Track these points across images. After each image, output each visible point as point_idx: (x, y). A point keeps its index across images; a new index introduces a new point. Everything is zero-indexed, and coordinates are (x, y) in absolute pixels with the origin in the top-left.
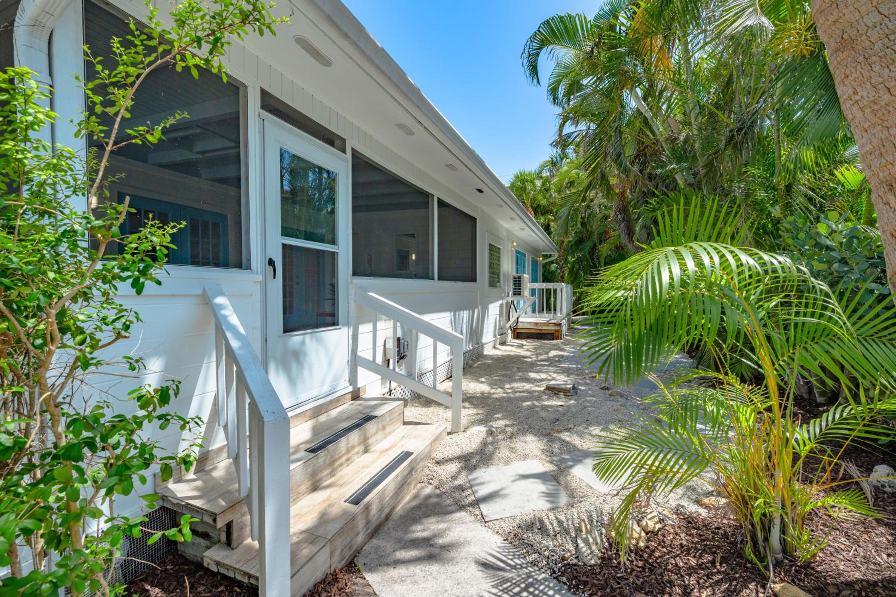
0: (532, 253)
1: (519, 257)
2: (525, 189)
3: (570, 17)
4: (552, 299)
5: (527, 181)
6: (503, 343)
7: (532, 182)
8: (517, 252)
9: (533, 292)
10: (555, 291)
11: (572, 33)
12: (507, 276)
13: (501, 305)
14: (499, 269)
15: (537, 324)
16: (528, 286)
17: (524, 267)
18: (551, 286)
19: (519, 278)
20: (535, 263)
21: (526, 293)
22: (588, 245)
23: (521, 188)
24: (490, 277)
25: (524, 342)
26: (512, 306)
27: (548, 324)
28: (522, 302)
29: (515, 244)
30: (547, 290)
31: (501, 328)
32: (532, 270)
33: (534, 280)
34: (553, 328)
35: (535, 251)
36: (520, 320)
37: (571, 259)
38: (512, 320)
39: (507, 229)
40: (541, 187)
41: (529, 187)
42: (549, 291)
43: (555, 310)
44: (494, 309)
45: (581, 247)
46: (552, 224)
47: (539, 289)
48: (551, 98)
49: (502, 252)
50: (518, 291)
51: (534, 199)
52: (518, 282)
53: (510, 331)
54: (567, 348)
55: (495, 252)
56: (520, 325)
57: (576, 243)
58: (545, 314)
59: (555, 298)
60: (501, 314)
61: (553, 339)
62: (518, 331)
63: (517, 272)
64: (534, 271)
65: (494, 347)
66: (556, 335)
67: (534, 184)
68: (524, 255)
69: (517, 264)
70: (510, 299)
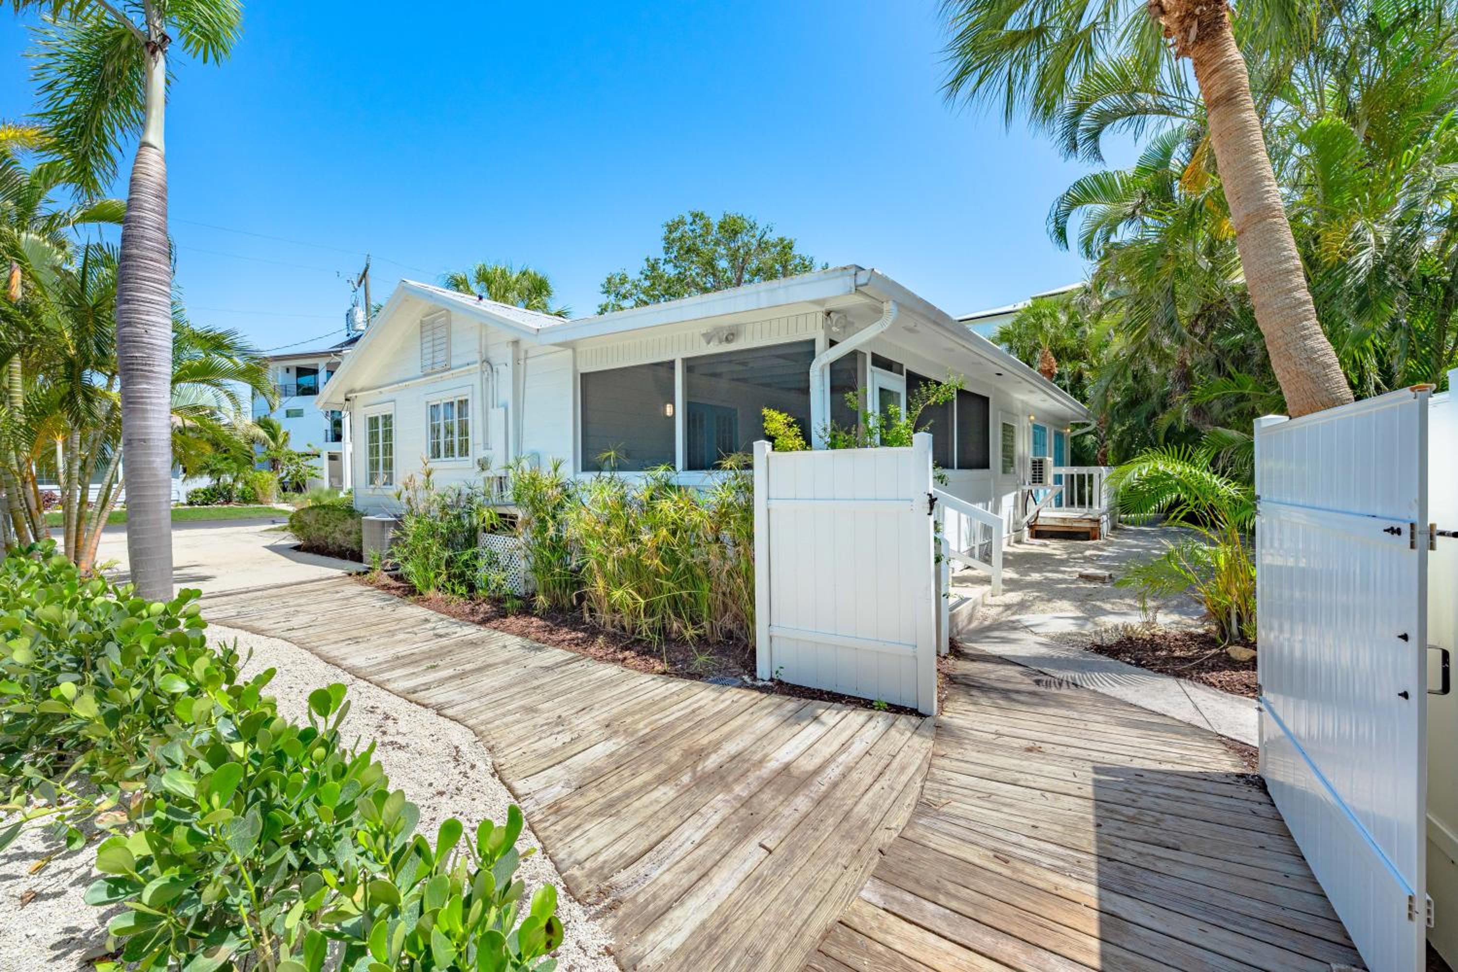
0: (1056, 425)
1: (1038, 431)
2: (1042, 327)
3: (1106, 174)
4: (1087, 489)
5: (1044, 316)
6: (1019, 541)
7: (1053, 315)
8: (1035, 427)
9: (1058, 479)
10: (1091, 477)
11: (1108, 189)
12: (1023, 460)
13: (1016, 497)
14: (1012, 452)
15: (1064, 519)
16: (1051, 470)
17: (1044, 445)
18: (1084, 470)
19: (1041, 462)
20: (1059, 436)
21: (1050, 480)
22: (1144, 409)
23: (1035, 325)
24: (1004, 461)
25: (1047, 542)
26: (1030, 498)
27: (1081, 520)
28: (1041, 492)
29: (1032, 418)
30: (1078, 476)
31: (1016, 523)
32: (1056, 448)
33: (1059, 462)
34: (1088, 525)
35: (1060, 421)
36: (1041, 514)
37: (1118, 428)
38: (1031, 513)
39: (1022, 401)
40: (1068, 322)
41: (1047, 323)
42: (1081, 478)
43: (1091, 503)
44: (1008, 501)
45: (1133, 411)
46: (1086, 374)
47: (1067, 475)
48: (1084, 251)
49: (1016, 431)
50: (1038, 476)
51: (1057, 338)
52: (1038, 467)
53: (1026, 528)
54: (1110, 549)
55: (1008, 430)
56: (1040, 522)
57: (1126, 406)
58: (1076, 508)
59: (1091, 486)
60: (1016, 506)
61: (1088, 539)
62: (1037, 528)
63: (1035, 455)
64: (1059, 450)
65: (1009, 545)
66: (1092, 534)
67: (1055, 318)
68: (1044, 429)
69: (1035, 443)
70: (1027, 488)
